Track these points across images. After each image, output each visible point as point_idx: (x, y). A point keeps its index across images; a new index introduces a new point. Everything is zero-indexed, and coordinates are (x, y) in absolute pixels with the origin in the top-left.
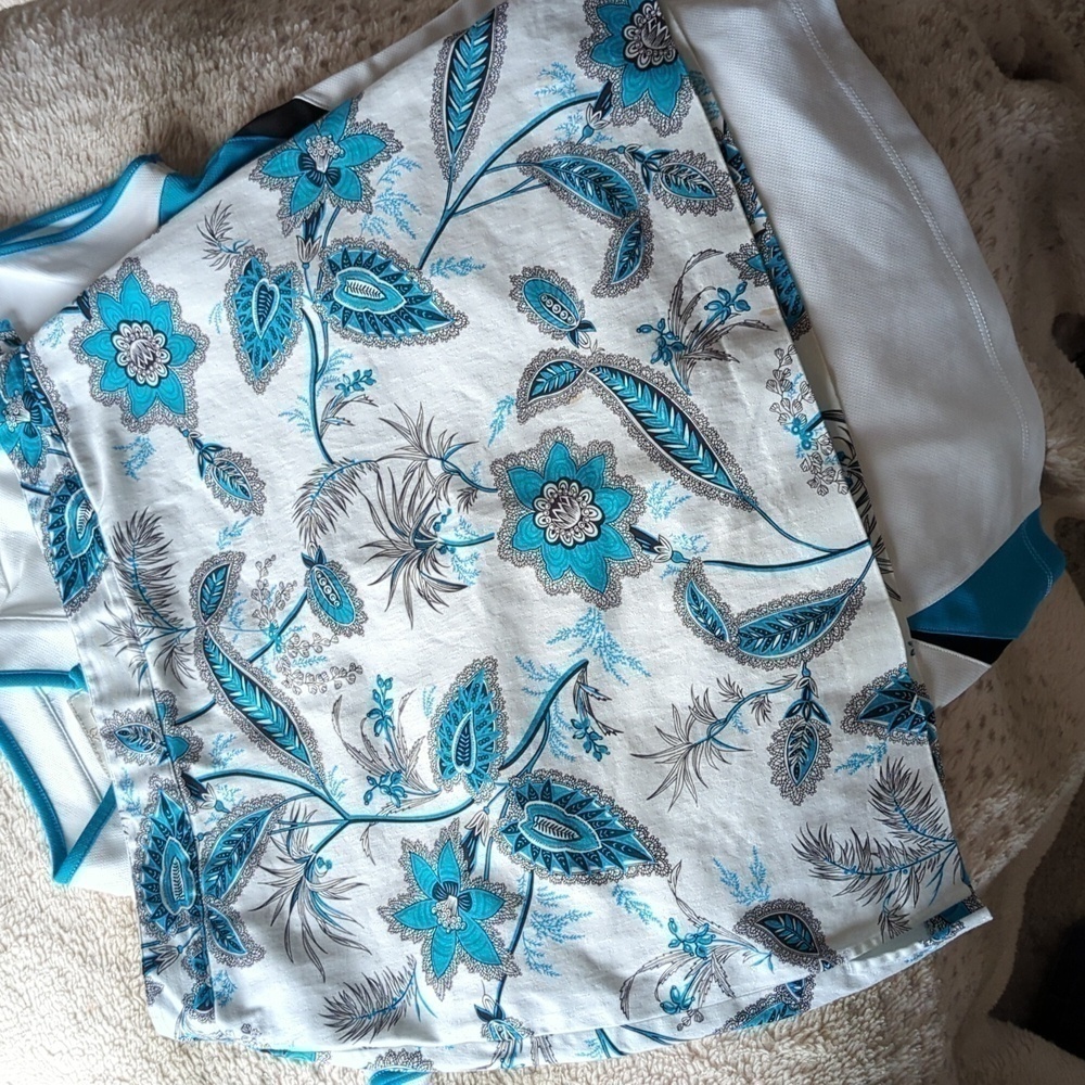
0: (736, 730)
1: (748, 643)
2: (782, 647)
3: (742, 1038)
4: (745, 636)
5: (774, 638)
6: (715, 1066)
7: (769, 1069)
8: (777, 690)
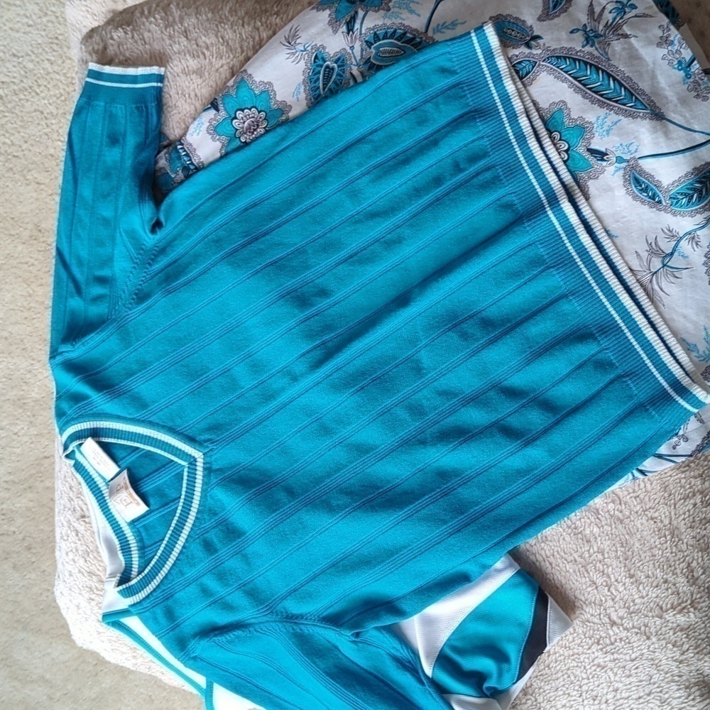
0: (681, 257)
1: (677, 203)
2: (699, 201)
3: (643, 611)
4: (674, 198)
5: (692, 196)
6: (626, 629)
7: (660, 629)
8: (703, 227)
